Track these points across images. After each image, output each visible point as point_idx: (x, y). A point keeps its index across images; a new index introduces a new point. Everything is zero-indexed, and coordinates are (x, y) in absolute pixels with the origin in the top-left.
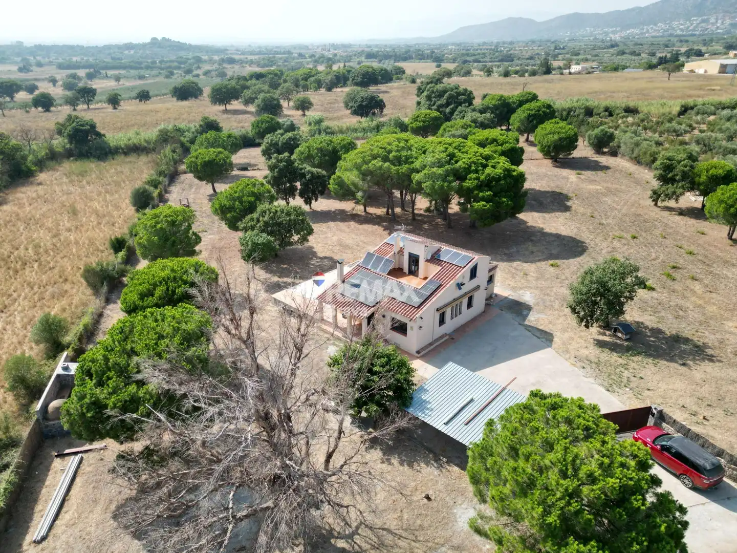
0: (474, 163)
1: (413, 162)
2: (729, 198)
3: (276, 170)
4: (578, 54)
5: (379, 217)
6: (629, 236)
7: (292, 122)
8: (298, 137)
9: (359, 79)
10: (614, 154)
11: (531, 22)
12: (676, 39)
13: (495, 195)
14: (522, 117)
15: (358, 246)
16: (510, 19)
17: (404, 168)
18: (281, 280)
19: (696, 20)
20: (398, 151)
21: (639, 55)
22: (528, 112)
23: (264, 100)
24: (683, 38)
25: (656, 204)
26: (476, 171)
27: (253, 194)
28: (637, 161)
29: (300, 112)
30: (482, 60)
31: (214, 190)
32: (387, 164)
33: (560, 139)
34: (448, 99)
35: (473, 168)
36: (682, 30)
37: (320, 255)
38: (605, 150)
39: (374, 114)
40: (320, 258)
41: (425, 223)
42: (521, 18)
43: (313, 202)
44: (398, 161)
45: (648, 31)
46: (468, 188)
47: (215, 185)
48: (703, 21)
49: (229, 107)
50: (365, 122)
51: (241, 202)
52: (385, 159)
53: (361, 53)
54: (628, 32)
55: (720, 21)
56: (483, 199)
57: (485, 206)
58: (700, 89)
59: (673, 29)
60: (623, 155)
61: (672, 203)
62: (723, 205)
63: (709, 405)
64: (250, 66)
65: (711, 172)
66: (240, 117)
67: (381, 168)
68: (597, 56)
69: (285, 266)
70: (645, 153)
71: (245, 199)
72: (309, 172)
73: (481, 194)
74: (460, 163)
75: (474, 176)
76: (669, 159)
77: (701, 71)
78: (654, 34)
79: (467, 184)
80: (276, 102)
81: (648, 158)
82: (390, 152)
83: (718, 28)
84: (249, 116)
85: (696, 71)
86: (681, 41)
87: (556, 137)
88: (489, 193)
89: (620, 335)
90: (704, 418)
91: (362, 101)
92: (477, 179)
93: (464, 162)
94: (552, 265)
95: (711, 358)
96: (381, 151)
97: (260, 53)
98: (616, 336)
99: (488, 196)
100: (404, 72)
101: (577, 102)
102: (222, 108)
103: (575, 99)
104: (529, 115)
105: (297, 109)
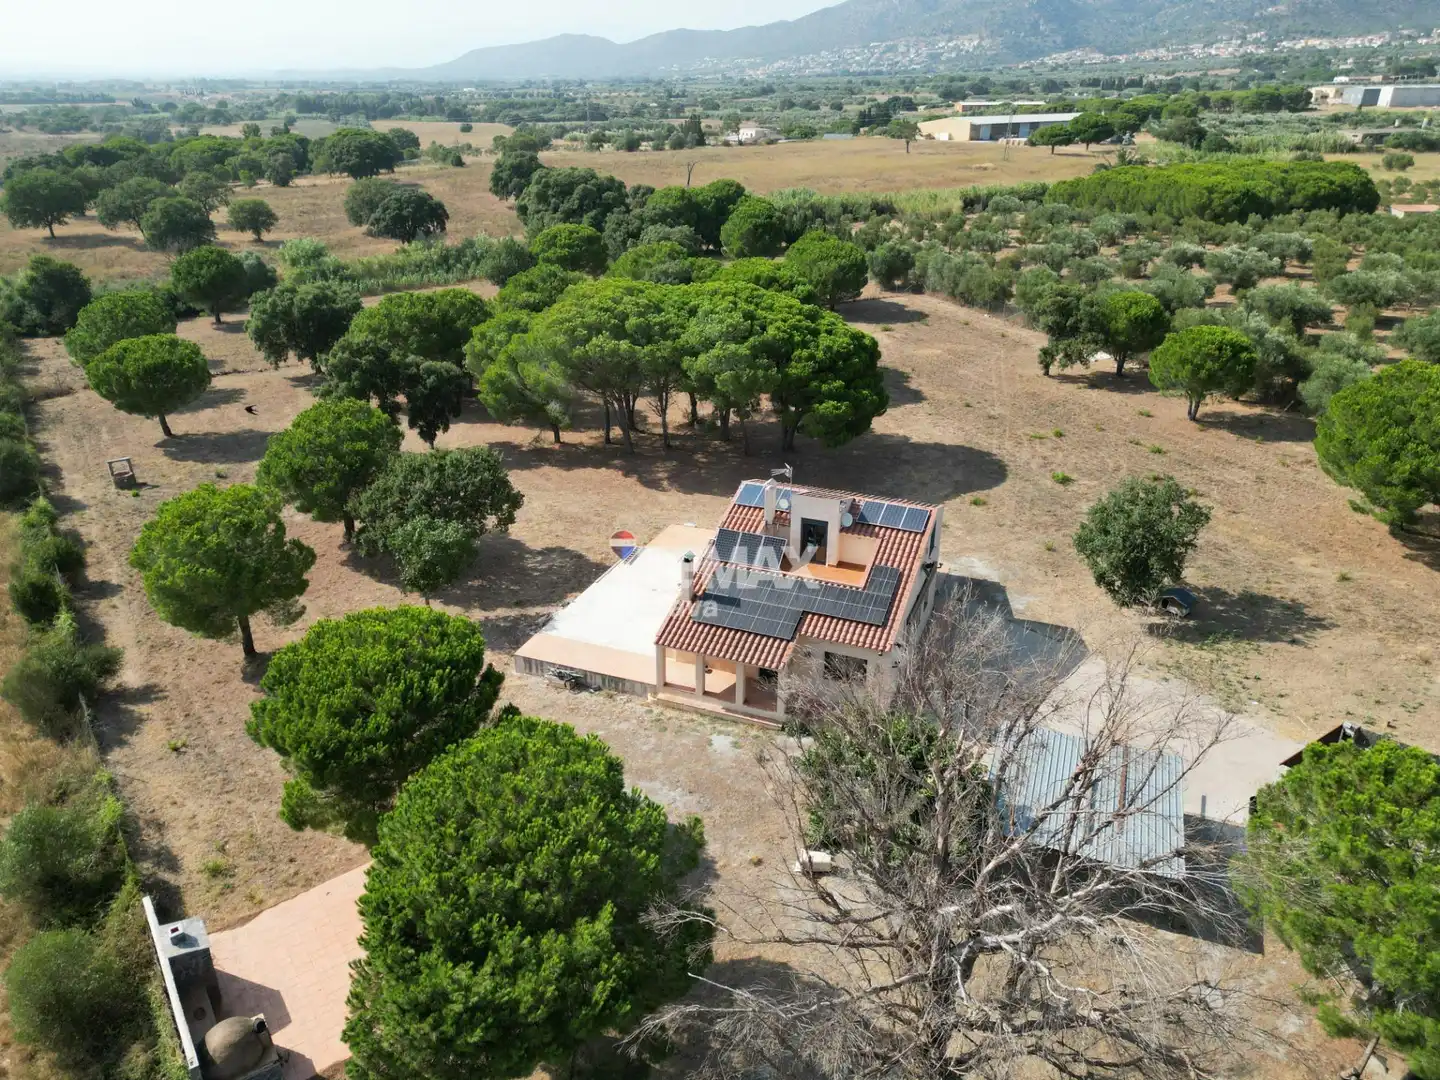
0: (795, 328)
1: (677, 336)
2: (1195, 355)
3: (355, 374)
4: (716, 107)
5: (592, 449)
6: (1050, 434)
7: (258, 258)
8: (329, 293)
9: (354, 160)
10: (918, 290)
11: (604, 43)
12: (860, 80)
13: (847, 386)
14: (744, 229)
15: (598, 515)
16: (565, 37)
17: (665, 348)
18: (492, 615)
19: (878, 47)
20: (640, 315)
21: (817, 108)
22: (754, 221)
23: (166, 213)
24: (870, 78)
25: (1047, 373)
26: (804, 345)
27: (360, 435)
28: (967, 299)
29: (249, 235)
30: (546, 116)
31: (167, 430)
32: (624, 345)
33: (841, 268)
34: (582, 199)
35: (797, 338)
36: (859, 64)
37: (538, 546)
38: (898, 283)
39: (428, 233)
40: (540, 553)
41: (694, 451)
42: (584, 37)
43: (439, 433)
44: (645, 335)
45: (807, 66)
46: (799, 378)
47: (169, 419)
48: (890, 49)
49: (59, 230)
50: (416, 250)
51: (339, 457)
52: (619, 332)
53: (282, 100)
54: (776, 65)
55: (912, 50)
56: (831, 396)
57: (837, 408)
58: (967, 168)
59: (845, 60)
60: (934, 290)
61: (1077, 369)
62: (1189, 367)
63: (1378, 702)
64: (20, 129)
65: (1133, 311)
66: (101, 251)
67: (615, 352)
68: (749, 109)
69: (476, 583)
70: (980, 286)
71: (346, 447)
72: (430, 372)
73: (825, 387)
74: (771, 331)
75: (805, 353)
76: (1061, 294)
77: (943, 137)
78: (818, 70)
79: (795, 370)
80: (196, 216)
81: (988, 295)
82: (625, 317)
83: (911, 61)
84: (123, 248)
85: (936, 136)
86: (869, 83)
87: (834, 265)
88: (839, 383)
89: (1173, 610)
90: (1389, 726)
91: (400, 209)
92: (812, 357)
93: (778, 328)
94: (976, 503)
95: (1318, 623)
96: (605, 316)
97: (25, 98)
98: (1169, 613)
99: (837, 389)
100: (415, 142)
101: (794, 196)
102: (45, 232)
103: (788, 191)
104: (756, 227)
105: (242, 228)
